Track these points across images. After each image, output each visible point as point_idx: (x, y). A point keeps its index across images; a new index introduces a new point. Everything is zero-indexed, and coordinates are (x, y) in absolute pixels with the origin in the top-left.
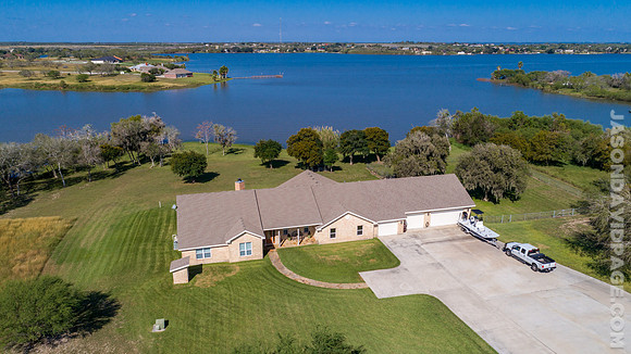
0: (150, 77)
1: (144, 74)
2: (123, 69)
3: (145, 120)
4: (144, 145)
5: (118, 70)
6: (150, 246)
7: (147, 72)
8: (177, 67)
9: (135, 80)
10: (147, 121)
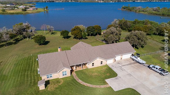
0: (25, 10)
1: (23, 9)
2: (16, 7)
3: (24, 24)
4: (24, 33)
5: (15, 8)
6: (29, 73)
7: (24, 8)
8: (33, 7)
9: (20, 11)
10: (25, 24)
